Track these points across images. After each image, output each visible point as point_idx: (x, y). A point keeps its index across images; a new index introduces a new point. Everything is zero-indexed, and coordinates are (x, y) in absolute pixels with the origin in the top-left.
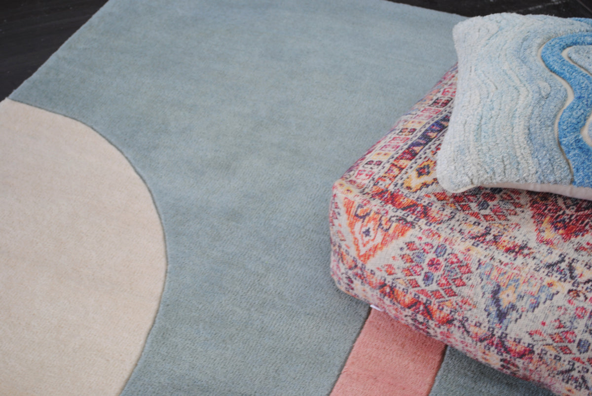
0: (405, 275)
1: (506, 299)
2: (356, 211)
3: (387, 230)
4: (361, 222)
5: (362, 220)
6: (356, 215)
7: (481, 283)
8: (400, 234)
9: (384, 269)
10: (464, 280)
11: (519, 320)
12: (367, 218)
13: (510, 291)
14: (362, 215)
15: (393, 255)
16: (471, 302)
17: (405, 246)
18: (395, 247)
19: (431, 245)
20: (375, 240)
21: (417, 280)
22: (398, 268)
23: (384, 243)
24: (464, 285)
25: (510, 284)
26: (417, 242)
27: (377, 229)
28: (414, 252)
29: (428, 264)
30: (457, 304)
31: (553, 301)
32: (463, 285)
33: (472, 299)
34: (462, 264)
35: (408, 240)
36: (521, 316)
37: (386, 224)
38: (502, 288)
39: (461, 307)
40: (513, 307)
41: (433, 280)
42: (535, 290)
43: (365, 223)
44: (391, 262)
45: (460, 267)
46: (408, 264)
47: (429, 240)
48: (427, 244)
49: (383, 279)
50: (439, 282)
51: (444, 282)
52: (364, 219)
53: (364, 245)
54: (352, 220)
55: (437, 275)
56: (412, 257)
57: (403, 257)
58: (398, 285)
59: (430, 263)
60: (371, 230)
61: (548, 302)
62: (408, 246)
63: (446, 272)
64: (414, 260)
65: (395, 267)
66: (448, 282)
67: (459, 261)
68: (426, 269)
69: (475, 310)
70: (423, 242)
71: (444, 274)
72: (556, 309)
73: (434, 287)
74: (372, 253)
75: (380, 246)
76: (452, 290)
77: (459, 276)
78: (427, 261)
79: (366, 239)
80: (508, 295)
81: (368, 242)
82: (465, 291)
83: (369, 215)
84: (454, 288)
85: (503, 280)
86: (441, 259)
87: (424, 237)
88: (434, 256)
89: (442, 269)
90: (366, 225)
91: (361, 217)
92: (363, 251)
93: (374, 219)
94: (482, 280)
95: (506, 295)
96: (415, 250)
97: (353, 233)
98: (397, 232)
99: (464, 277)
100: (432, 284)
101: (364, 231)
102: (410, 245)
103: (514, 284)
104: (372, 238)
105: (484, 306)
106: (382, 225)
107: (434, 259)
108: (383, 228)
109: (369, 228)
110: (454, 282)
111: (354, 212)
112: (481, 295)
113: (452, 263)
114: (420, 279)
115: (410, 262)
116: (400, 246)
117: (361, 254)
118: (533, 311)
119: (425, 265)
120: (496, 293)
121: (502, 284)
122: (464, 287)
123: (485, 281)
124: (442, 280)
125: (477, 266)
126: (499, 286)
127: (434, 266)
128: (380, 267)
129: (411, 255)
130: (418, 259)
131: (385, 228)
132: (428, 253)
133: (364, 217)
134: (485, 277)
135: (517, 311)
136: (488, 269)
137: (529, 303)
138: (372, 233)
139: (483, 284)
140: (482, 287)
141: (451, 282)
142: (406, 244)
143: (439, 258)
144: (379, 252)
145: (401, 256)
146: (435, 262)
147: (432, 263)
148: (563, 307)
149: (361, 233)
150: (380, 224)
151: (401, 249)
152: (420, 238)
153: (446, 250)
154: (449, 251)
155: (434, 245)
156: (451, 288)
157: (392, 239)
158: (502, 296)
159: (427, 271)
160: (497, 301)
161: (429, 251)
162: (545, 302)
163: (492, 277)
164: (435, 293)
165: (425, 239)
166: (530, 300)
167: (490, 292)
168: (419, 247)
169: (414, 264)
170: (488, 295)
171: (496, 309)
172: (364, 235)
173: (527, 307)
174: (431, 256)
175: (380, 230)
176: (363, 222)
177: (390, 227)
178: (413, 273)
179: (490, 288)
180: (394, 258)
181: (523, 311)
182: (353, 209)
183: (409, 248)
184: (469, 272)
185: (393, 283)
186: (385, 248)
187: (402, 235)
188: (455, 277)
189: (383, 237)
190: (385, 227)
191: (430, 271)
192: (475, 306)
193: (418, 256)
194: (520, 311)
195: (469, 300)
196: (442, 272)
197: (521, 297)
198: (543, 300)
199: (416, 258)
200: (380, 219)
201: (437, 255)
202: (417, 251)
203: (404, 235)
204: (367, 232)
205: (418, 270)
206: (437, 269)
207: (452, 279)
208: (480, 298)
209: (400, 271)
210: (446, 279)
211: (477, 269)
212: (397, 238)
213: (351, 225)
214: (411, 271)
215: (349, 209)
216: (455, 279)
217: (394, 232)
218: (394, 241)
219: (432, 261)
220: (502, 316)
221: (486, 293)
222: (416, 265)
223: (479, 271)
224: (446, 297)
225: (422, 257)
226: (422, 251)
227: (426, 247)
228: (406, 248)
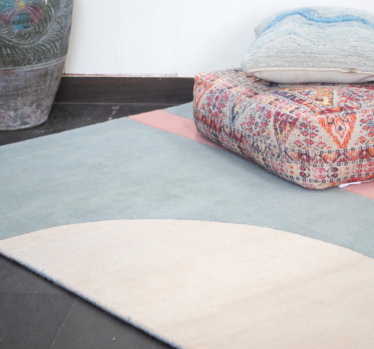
0: (371, 137)
2: (328, 121)
3: (348, 120)
5: (333, 124)
6: (329, 123)
8: (355, 119)
9: (359, 142)
12: (335, 121)
14: (331, 121)
15: (359, 131)
17: (361, 123)
18: (358, 127)
19: (370, 115)
20: (346, 129)
22: (366, 136)
23: (352, 127)
26: (364, 118)
27: (344, 123)
28: (367, 123)
35: (360, 120)
37: (345, 119)
43: (336, 124)
44: (361, 135)
46: (369, 130)
48: (368, 116)
49: (360, 148)
52: (334, 123)
53: (342, 137)
54: (328, 128)
56: (368, 126)
57: (364, 128)
58: (370, 145)
60: (341, 126)
62: (362, 122)
64: (370, 126)
65: (364, 136)
70: (366, 116)
74: (348, 138)
75: (351, 130)
79: (341, 132)
81: (344, 133)
83: (334, 119)
87: (364, 114)
90: (338, 125)
91: (332, 123)
92: (342, 141)
93: (338, 120)
96: (366, 122)
97: (332, 135)
101: (338, 128)
102: (362, 121)
104: (344, 129)
106: (344, 120)
109: (340, 125)
111: (327, 123)
115: (369, 129)
116: (359, 124)
117: (342, 143)
128: (356, 142)
129: (366, 125)
131: (346, 121)
132: (372, 119)
133: (333, 122)
138: (343, 127)
142: (360, 121)
144: (352, 134)
145: (363, 129)
149: (337, 130)
150: (343, 120)
151: (361, 125)
152: (363, 115)
157: (354, 123)
161: (372, 118)
165: (366, 115)
168: (366, 119)
169: (371, 128)
172: (339, 131)
175: (345, 123)
177: (348, 119)
180: (361, 132)
182: (325, 121)
183: (363, 123)
185: (366, 146)
186: (354, 130)
187: (356, 119)
189: (349, 125)
193: (370, 124)
199: (370, 125)
200: (340, 118)
202: (367, 122)
204: (340, 128)
209: (367, 136)
212: (355, 122)
213: (329, 131)
214: (372, 132)
215: (324, 123)
217: (352, 119)
222: (372, 128)
225: (372, 123)
226: (370, 120)
227: (369, 118)
228: (362, 124)
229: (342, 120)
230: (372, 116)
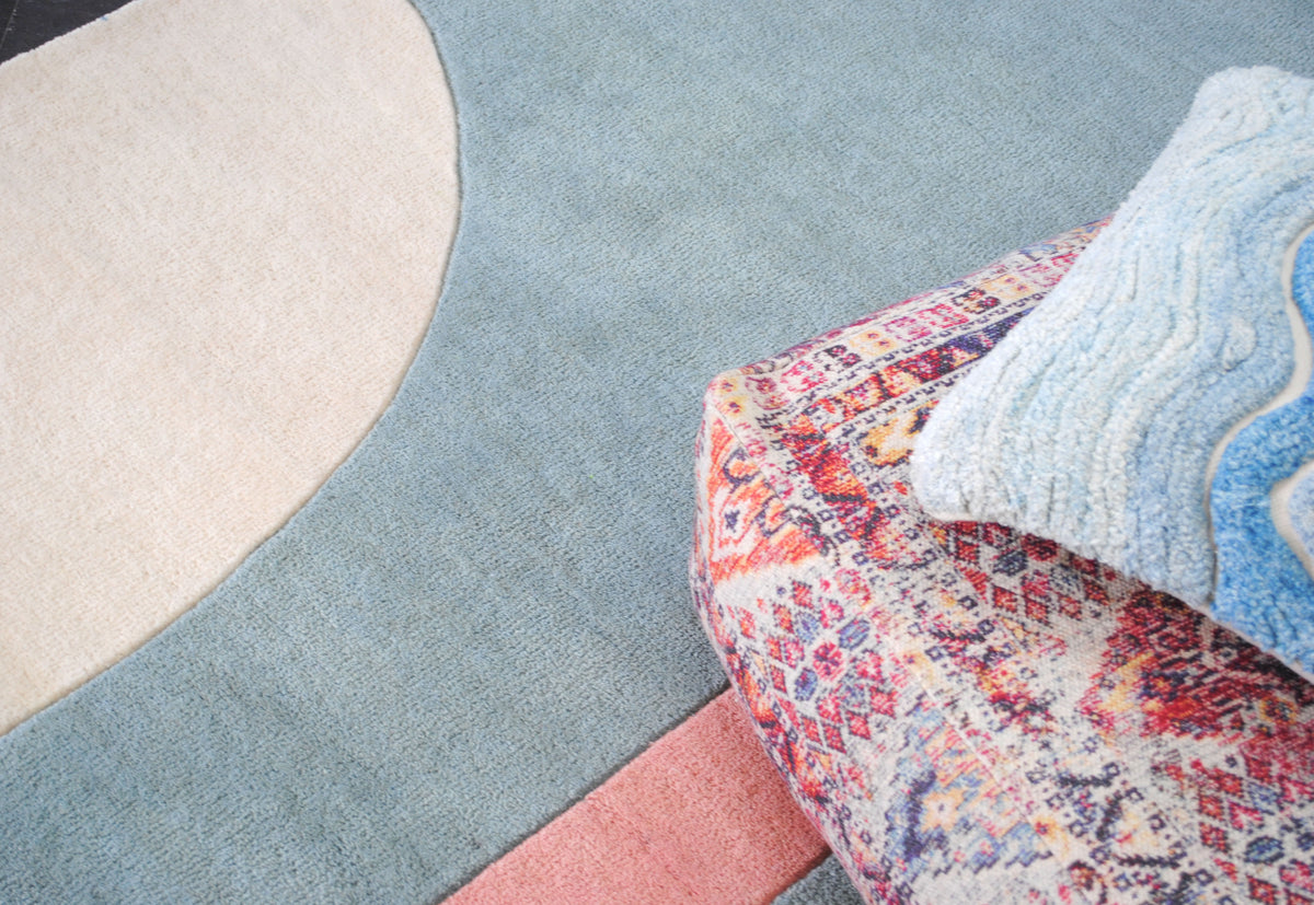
0: (769, 651)
1: (938, 812)
2: (728, 462)
3: (770, 533)
4: (728, 490)
5: (732, 486)
6: (725, 471)
7: (900, 750)
8: (791, 556)
9: (737, 617)
10: (871, 726)
11: (942, 874)
12: (742, 488)
13: (949, 801)
14: (736, 475)
15: (760, 596)
16: (865, 781)
17: (789, 587)
18: (770, 581)
19: (841, 611)
20: (741, 545)
21: (785, 675)
22: (762, 630)
23: (753, 560)
24: (866, 736)
25: (958, 785)
26: (817, 590)
27: (752, 522)
28: (802, 609)
29: (817, 652)
30: (840, 771)
31: (1028, 869)
32: (863, 736)
33: (869, 776)
34: (881, 687)
35: (800, 578)
36: (948, 869)
37: (772, 519)
38: (938, 784)
39: (844, 781)
40: (941, 840)
41: (812, 692)
42: (1003, 823)
43: (734, 497)
44: (753, 608)
45: (875, 691)
46: (781, 632)
47: (841, 598)
48: (834, 605)
49: (733, 636)
50: (821, 703)
51: (831, 708)
52: (735, 487)
53: (721, 545)
54: (716, 476)
55: (824, 684)
56: (793, 619)
57: (778, 609)
58: (753, 667)
59: (821, 651)
60: (739, 517)
61: (1017, 867)
62: (795, 589)
63: (843, 690)
64: (795, 628)
65: (756, 623)
66: (838, 713)
67: (879, 677)
68: (809, 661)
69: (868, 804)
70: (827, 595)
71: (837, 690)
72: (1026, 891)
73: (808, 708)
74: (727, 570)
75: (743, 562)
76: (839, 735)
77: (863, 711)
78: (817, 643)
80: (941, 808)
81: (727, 542)
82: (863, 751)
83: (749, 481)
84: (845, 732)
85: (948, 766)
86: (845, 654)
87: (834, 586)
88: (836, 642)
89: (838, 678)
90: (735, 503)
91: (732, 480)
93: (755, 496)
94: (907, 745)
95: (939, 804)
96: (805, 605)
98: (786, 549)
99: (875, 718)
100: (808, 699)
101: (729, 513)
102: (800, 588)
103: (965, 788)
104: (736, 537)
105: (886, 806)
106: (764, 517)
107: (833, 646)
108: (761, 525)
109: (738, 512)
110: (849, 719)
111: (724, 462)
112: (890, 778)
113: (864, 674)
114: (792, 676)
115: (787, 629)
116: (780, 584)
117: (714, 559)
118: (976, 872)
119: (809, 650)
120: (920, 788)
121: (940, 775)
122: (864, 741)
123: (910, 750)
124: (829, 701)
125: (910, 707)
126: (933, 776)
127: (824, 663)
128: (733, 608)
129: (794, 612)
130: (802, 630)
131: (766, 528)
132: (826, 626)
133: (736, 482)
134: (914, 740)
135: (945, 854)
136: (931, 725)
137: (977, 847)
138: (739, 525)
139: (902, 754)
140: (899, 762)
141: (843, 716)
142: (794, 583)
143: (841, 650)
144: (739, 574)
145: (774, 605)
146: (829, 656)
147: (825, 655)
148: (1042, 896)
149: (723, 514)
150: (762, 514)
151: (781, 590)
152: (827, 584)
153: (865, 637)
154: (869, 643)
155: (846, 613)
156: (839, 729)
157: (771, 559)
158: (929, 802)
159: (810, 666)
160: (914, 810)
161: (830, 623)
162: (1008, 864)
163: (929, 748)
164: (809, 722)
165: (833, 593)
166: (981, 841)
167: (910, 781)
168: (815, 603)
169: (792, 636)
170: (904, 786)
171: (906, 825)
172: (726, 523)
173: (969, 855)
174: (829, 636)
175: (756, 526)
176: (732, 491)
177: (776, 530)
178: (783, 655)
179: (914, 771)
180: (760, 602)
181: (956, 860)
182: (723, 452)
183: (795, 597)
184: (890, 713)
185: (746, 656)
186: (750, 572)
187: (794, 559)
188: (856, 710)
189: (756, 545)
190: (769, 525)
191: (814, 670)
192: (870, 795)
193: (804, 623)
194: (951, 856)
195: (864, 775)
196: (834, 684)
197: (966, 826)
198: (1007, 857)
199: (800, 626)
200: (766, 503)
201: (841, 639)
202: (808, 611)
203: (799, 561)
204: (732, 519)
205: (795, 654)
206: (828, 673)
207: (848, 712)
208: (886, 782)
209: (763, 638)
210: (837, 706)
211: (908, 714)
212: (781, 563)
213: (712, 487)
214: (783, 649)
215: (717, 450)
216: (853, 714)
217: (781, 545)
218: (773, 565)
219: (827, 648)
220: (913, 846)
221: (902, 778)
222: (794, 642)
223: (910, 720)
224: (825, 743)
225: (811, 630)
226: (817, 616)
227: (828, 612)
228: (789, 594)
229: (763, 511)
230: (842, 617)
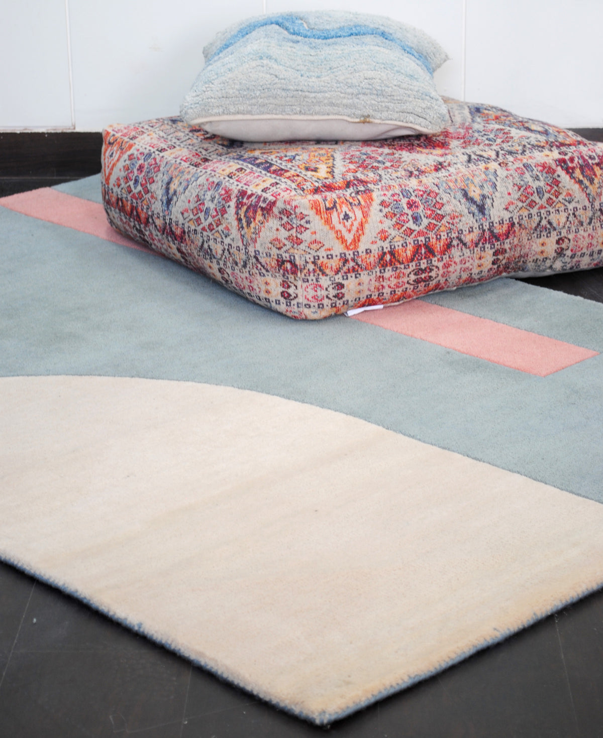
0: (398, 230)
1: (475, 194)
2: (325, 206)
3: (359, 203)
4: (336, 212)
5: (335, 209)
6: (327, 209)
7: (451, 196)
8: (370, 200)
9: (378, 240)
10: (440, 201)
11: (494, 204)
12: (338, 205)
13: (473, 188)
14: (332, 205)
15: (379, 220)
16: (457, 214)
18: (376, 213)
19: (396, 194)
20: (357, 218)
21: (409, 227)
22: (389, 228)
23: (365, 215)
24: (443, 205)
25: (468, 184)
26: (386, 198)
27: (352, 208)
28: (390, 207)
29: (408, 208)
30: (449, 223)
31: (499, 176)
32: (442, 206)
33: (456, 211)
34: (428, 193)
35: (379, 202)
36: (493, 199)
37: (354, 200)
38: (466, 189)
39: (453, 224)
40: (484, 197)
41: (421, 217)
42: (483, 176)
43: (339, 210)
44: (381, 227)
45: (428, 195)
46: (394, 219)
47: (391, 192)
48: (393, 195)
49: (380, 249)
50: (426, 216)
51: (429, 212)
52: (336, 208)
53: (350, 231)
54: (326, 216)
55: (421, 211)
56: (392, 212)
57: (386, 216)
58: (396, 244)
59: (408, 206)
60: (348, 213)
61: (498, 178)
62: (382, 206)
63: (425, 205)
64: (396, 213)
65: (386, 229)
66: (432, 210)
67: (424, 192)
68: (410, 212)
69: (463, 219)
70: (389, 196)
71: (424, 206)
72: (506, 179)
73: (425, 222)
74: (360, 232)
75: (364, 220)
76: (439, 214)
77: (434, 201)
78: (405, 206)
79: (348, 224)
80: (474, 191)
81: (352, 225)
82: (447, 209)
83: (336, 202)
84: (439, 212)
85: (460, 184)
86: (413, 198)
87: (386, 193)
88: (407, 199)
89: (421, 204)
90: (342, 211)
91: (332, 208)
92: (349, 238)
93: (343, 203)
94: (449, 194)
95: (473, 192)
96: (390, 205)
97: (332, 228)
98: (368, 201)
99: (438, 199)
100: (422, 221)
101: (343, 217)
102: (383, 203)
103: (469, 182)
104: (353, 218)
105: (466, 211)
106: (352, 203)
107: (409, 201)
108: (355, 205)
109: (346, 212)
110: (435, 208)
111: (324, 208)
112: (459, 204)
113: (422, 196)
114: (411, 225)
115: (394, 216)
116: (378, 209)
117: (349, 241)
118: (497, 190)
119: (406, 210)
120: (465, 195)
121: (463, 187)
122: (444, 207)
123: (452, 194)
124: (427, 211)
125: (437, 188)
126: (463, 190)
127: (413, 207)
128: (374, 239)
129: (390, 210)
130: (398, 210)
131: (357, 204)
132: (400, 201)
133: (335, 206)
134: (449, 191)
135: (488, 197)
136: (444, 185)
137: (489, 187)
138: (351, 214)
139: (453, 196)
140: (455, 198)
141: (434, 209)
142: (380, 205)
143: (411, 198)
144: (366, 226)
145: (384, 216)
146: (411, 203)
147: (411, 205)
148: (509, 175)
149: (341, 221)
150: (351, 204)
151: (381, 211)
152: (385, 195)
153: (408, 191)
154: (411, 191)
155: (397, 193)
156: (437, 213)
157: (369, 208)
158: (471, 194)
159: (412, 213)
160: (471, 200)
161: (399, 199)
162: (496, 180)
163: (452, 187)
164: (430, 227)
165: (389, 194)
166: (488, 185)
167: (463, 197)
168: (390, 201)
169: (398, 216)
170: (463, 200)
171: (475, 207)
172: (345, 221)
173: (491, 190)
174: (404, 201)
175: (354, 207)
176: (337, 210)
177: (359, 201)
178: (402, 223)
179: (459, 195)
180: (381, 222)
181: (491, 195)
182: (321, 205)
183: (385, 207)
184: (437, 194)
185: (391, 246)
186: (369, 219)
187: (372, 200)
188: (433, 203)
189: (361, 211)
190: (356, 202)
191: (414, 212)
192: (461, 216)
193: (396, 208)
194: (490, 196)
195: (454, 213)
196: (422, 207)
197: (482, 187)
198: (494, 180)
199: (396, 210)
200: (347, 200)
201: (407, 198)
202: (392, 205)
203: (373, 199)
204: (346, 217)
205: (405, 218)
206: (417, 207)
207: (433, 207)
208: (460, 206)
209: (392, 229)
210: (430, 209)
211: (439, 189)
212: (371, 205)
213: (328, 222)
214: (400, 222)
215: (319, 208)
216: (434, 205)
217: (365, 202)
218: (371, 208)
219: (408, 203)
220: (482, 209)
221: (461, 200)
222: (400, 216)
223: (441, 190)
224: (438, 223)
225: (399, 206)
226: (395, 202)
227: (395, 198)
228: (383, 208)
229: (350, 203)
230: (399, 195)
